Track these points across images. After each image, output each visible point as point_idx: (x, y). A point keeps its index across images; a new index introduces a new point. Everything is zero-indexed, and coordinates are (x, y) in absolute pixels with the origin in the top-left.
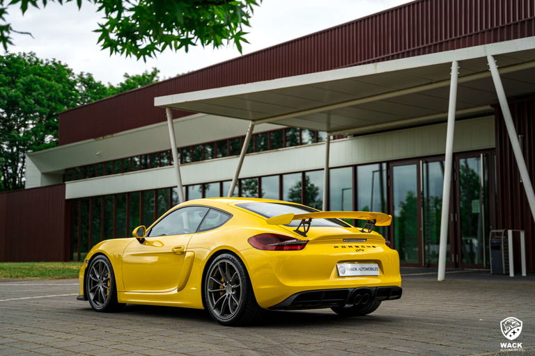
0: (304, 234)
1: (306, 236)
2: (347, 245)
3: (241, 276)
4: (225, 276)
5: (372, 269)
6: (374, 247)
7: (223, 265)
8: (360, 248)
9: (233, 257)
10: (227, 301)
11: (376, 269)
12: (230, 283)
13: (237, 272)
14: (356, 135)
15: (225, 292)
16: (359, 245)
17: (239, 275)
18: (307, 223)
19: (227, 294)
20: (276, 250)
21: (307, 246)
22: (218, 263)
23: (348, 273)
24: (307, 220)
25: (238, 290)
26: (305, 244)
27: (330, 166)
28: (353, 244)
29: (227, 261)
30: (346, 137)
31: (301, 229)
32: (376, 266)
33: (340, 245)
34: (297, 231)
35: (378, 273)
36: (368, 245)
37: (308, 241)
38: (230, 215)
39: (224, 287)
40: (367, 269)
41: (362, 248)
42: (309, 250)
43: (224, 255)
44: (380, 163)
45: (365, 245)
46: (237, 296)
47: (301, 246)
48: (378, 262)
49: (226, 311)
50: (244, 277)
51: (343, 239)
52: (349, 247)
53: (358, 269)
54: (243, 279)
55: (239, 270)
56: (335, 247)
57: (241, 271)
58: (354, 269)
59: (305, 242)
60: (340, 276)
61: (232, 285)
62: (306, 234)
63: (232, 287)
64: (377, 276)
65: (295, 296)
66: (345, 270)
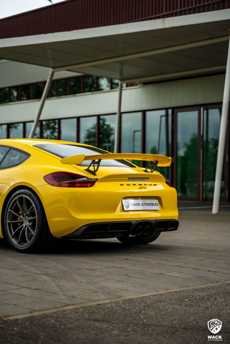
0: (94, 173)
1: (95, 175)
2: (131, 183)
3: (37, 210)
4: (23, 209)
5: (153, 204)
6: (155, 185)
7: (21, 200)
8: (143, 186)
9: (30, 193)
10: (24, 231)
11: (156, 205)
12: (27, 215)
13: (34, 205)
14: (145, 84)
15: (22, 223)
16: (143, 183)
17: (35, 208)
18: (96, 163)
19: (24, 225)
20: (69, 187)
21: (96, 184)
22: (16, 198)
23: (131, 208)
24: (97, 160)
25: (34, 221)
26: (94, 182)
27: (122, 111)
28: (137, 183)
29: (24, 196)
30: (137, 85)
31: (92, 168)
32: (156, 201)
33: (125, 183)
34: (88, 170)
35: (158, 208)
36: (150, 183)
37: (97, 179)
38: (28, 155)
39: (21, 219)
40: (149, 204)
41: (145, 186)
42: (98, 188)
43: (22, 191)
44: (167, 109)
45: (147, 183)
46: (33, 227)
47: (90, 183)
48: (158, 198)
49: (23, 240)
50: (39, 210)
51: (129, 178)
52: (134, 185)
53: (140, 204)
54: (39, 212)
55: (35, 204)
56: (121, 185)
57: (37, 205)
58: (137, 204)
59: (95, 180)
60: (125, 210)
61: (29, 217)
62: (96, 173)
63: (29, 218)
64: (157, 210)
65: (85, 228)
66: (129, 205)
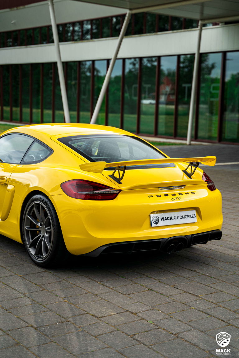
0: (119, 181)
1: (120, 183)
2: (162, 193)
3: (52, 222)
5: (188, 217)
6: (193, 193)
7: (38, 206)
8: (178, 196)
9: (47, 200)
10: (41, 241)
11: (193, 216)
12: (44, 224)
13: (49, 216)
15: (40, 232)
16: (176, 192)
17: (51, 220)
18: (122, 170)
19: (41, 235)
20: (85, 199)
21: (119, 196)
22: (33, 203)
25: (49, 234)
26: (117, 194)
28: (169, 192)
29: (41, 203)
31: (116, 175)
32: (194, 212)
33: (154, 194)
34: (112, 176)
35: (195, 220)
36: (186, 191)
37: (120, 191)
38: (51, 151)
39: (39, 227)
40: (183, 217)
42: (121, 201)
43: (39, 196)
45: (183, 192)
46: (49, 240)
47: (112, 195)
48: (197, 209)
49: (39, 253)
50: (55, 223)
51: (159, 188)
52: (165, 195)
53: (173, 218)
54: (54, 225)
55: (51, 215)
56: (149, 197)
57: (52, 217)
58: (168, 218)
59: (118, 192)
60: (153, 226)
61: (46, 227)
62: (121, 181)
63: (46, 229)
64: (194, 223)
65: (105, 248)
66: (159, 220)
